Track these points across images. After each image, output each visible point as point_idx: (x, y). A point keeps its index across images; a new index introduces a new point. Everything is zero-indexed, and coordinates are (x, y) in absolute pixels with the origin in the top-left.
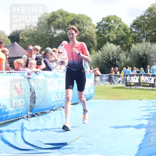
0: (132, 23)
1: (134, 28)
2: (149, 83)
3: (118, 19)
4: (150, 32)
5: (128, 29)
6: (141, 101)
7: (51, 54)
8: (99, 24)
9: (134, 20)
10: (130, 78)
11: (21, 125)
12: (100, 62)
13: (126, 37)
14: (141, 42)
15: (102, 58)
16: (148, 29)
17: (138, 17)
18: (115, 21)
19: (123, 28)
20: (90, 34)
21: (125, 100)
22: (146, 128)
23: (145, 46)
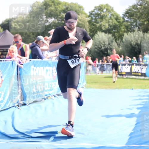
0: (125, 12)
1: (126, 17)
2: (141, 72)
3: (110, 7)
4: (142, 22)
5: (120, 18)
6: (132, 90)
7: (43, 42)
8: (91, 12)
9: (126, 9)
10: (122, 68)
11: (12, 114)
12: (92, 51)
13: (119, 26)
14: (134, 31)
15: (94, 47)
16: (140, 18)
17: (130, 6)
18: (107, 10)
19: (115, 17)
20: (83, 23)
21: (117, 90)
22: (136, 117)
23: (137, 36)
